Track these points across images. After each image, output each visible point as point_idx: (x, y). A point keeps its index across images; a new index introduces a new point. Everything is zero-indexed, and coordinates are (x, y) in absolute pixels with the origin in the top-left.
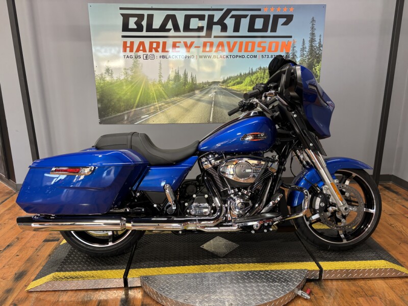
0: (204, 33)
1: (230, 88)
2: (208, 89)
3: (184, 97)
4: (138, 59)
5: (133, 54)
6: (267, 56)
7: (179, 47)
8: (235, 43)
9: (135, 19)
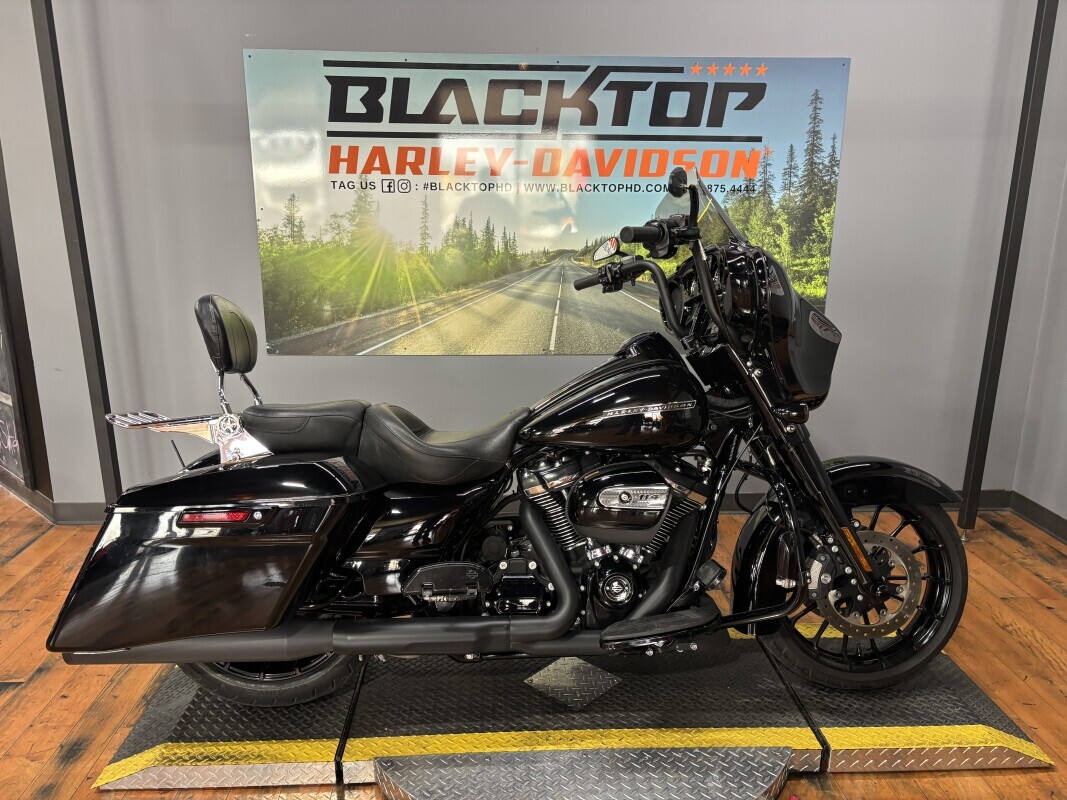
2: (547, 270)
3: (485, 288)
4: (368, 191)
5: (355, 178)
7: (472, 162)
8: (617, 154)
9: (364, 90)
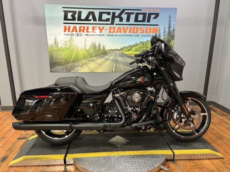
0: (110, 22)
1: (124, 53)
2: (112, 53)
3: (99, 57)
4: (73, 36)
5: (70, 33)
6: (145, 36)
7: (96, 30)
8: (127, 28)
9: (71, 14)
